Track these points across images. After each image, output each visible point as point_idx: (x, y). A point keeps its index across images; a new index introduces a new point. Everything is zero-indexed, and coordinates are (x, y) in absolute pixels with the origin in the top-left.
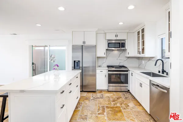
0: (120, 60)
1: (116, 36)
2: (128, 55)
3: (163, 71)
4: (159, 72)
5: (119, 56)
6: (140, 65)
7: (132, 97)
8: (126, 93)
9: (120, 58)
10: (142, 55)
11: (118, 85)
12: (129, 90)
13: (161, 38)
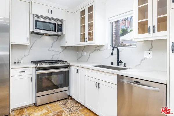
0: (53, 51)
1: (50, 11)
2: (67, 44)
3: (119, 63)
4: (112, 64)
5: (53, 45)
6: (79, 58)
7: (77, 105)
8: (66, 100)
9: (53, 49)
10: (88, 43)
11: (54, 91)
12: (69, 96)
13: (111, 22)
